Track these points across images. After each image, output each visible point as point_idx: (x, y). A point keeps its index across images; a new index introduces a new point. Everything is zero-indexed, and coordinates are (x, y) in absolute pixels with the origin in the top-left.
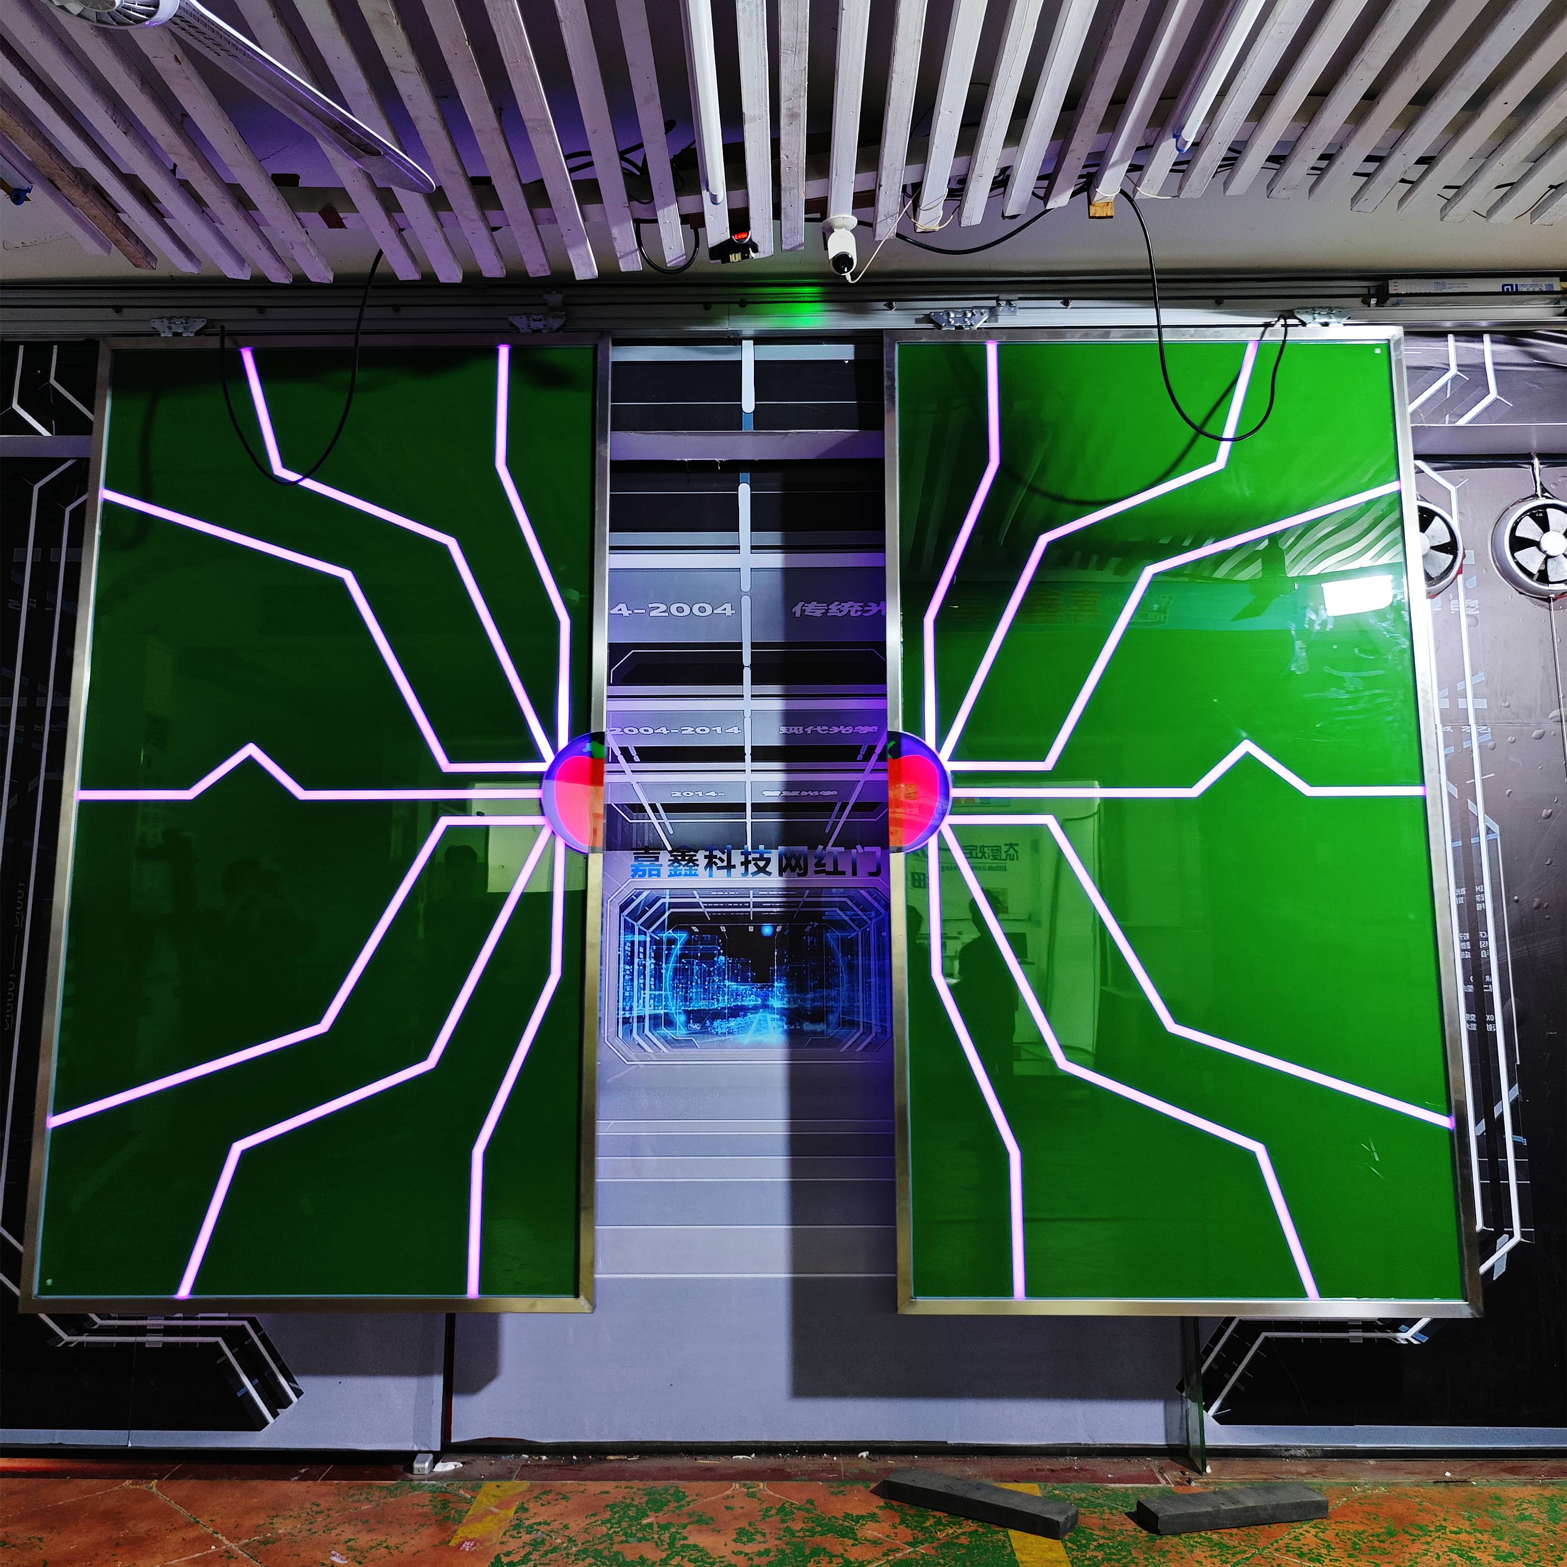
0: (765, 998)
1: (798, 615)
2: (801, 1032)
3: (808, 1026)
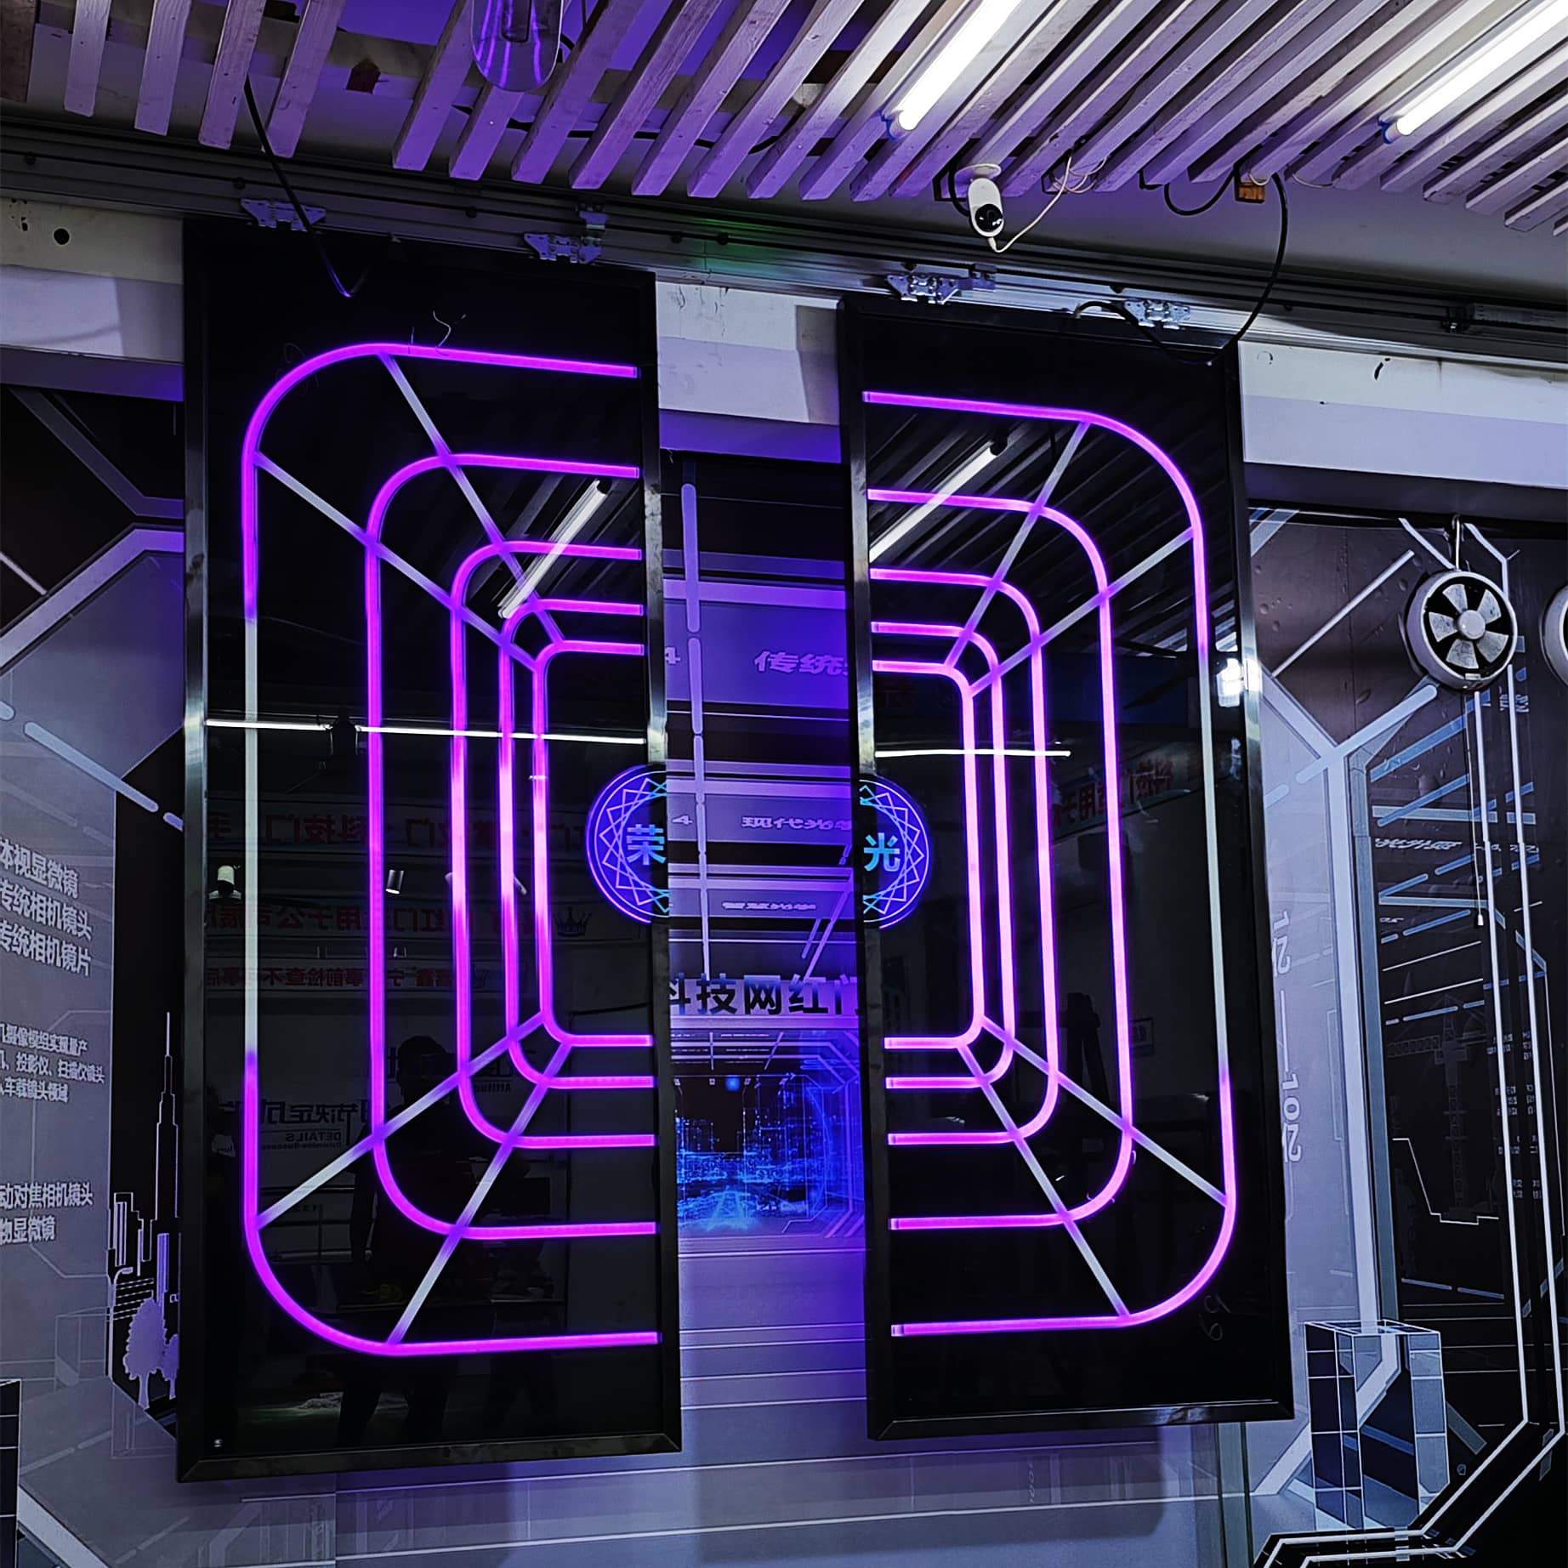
0: (732, 1172)
1: (762, 668)
2: (778, 1214)
3: (786, 1206)
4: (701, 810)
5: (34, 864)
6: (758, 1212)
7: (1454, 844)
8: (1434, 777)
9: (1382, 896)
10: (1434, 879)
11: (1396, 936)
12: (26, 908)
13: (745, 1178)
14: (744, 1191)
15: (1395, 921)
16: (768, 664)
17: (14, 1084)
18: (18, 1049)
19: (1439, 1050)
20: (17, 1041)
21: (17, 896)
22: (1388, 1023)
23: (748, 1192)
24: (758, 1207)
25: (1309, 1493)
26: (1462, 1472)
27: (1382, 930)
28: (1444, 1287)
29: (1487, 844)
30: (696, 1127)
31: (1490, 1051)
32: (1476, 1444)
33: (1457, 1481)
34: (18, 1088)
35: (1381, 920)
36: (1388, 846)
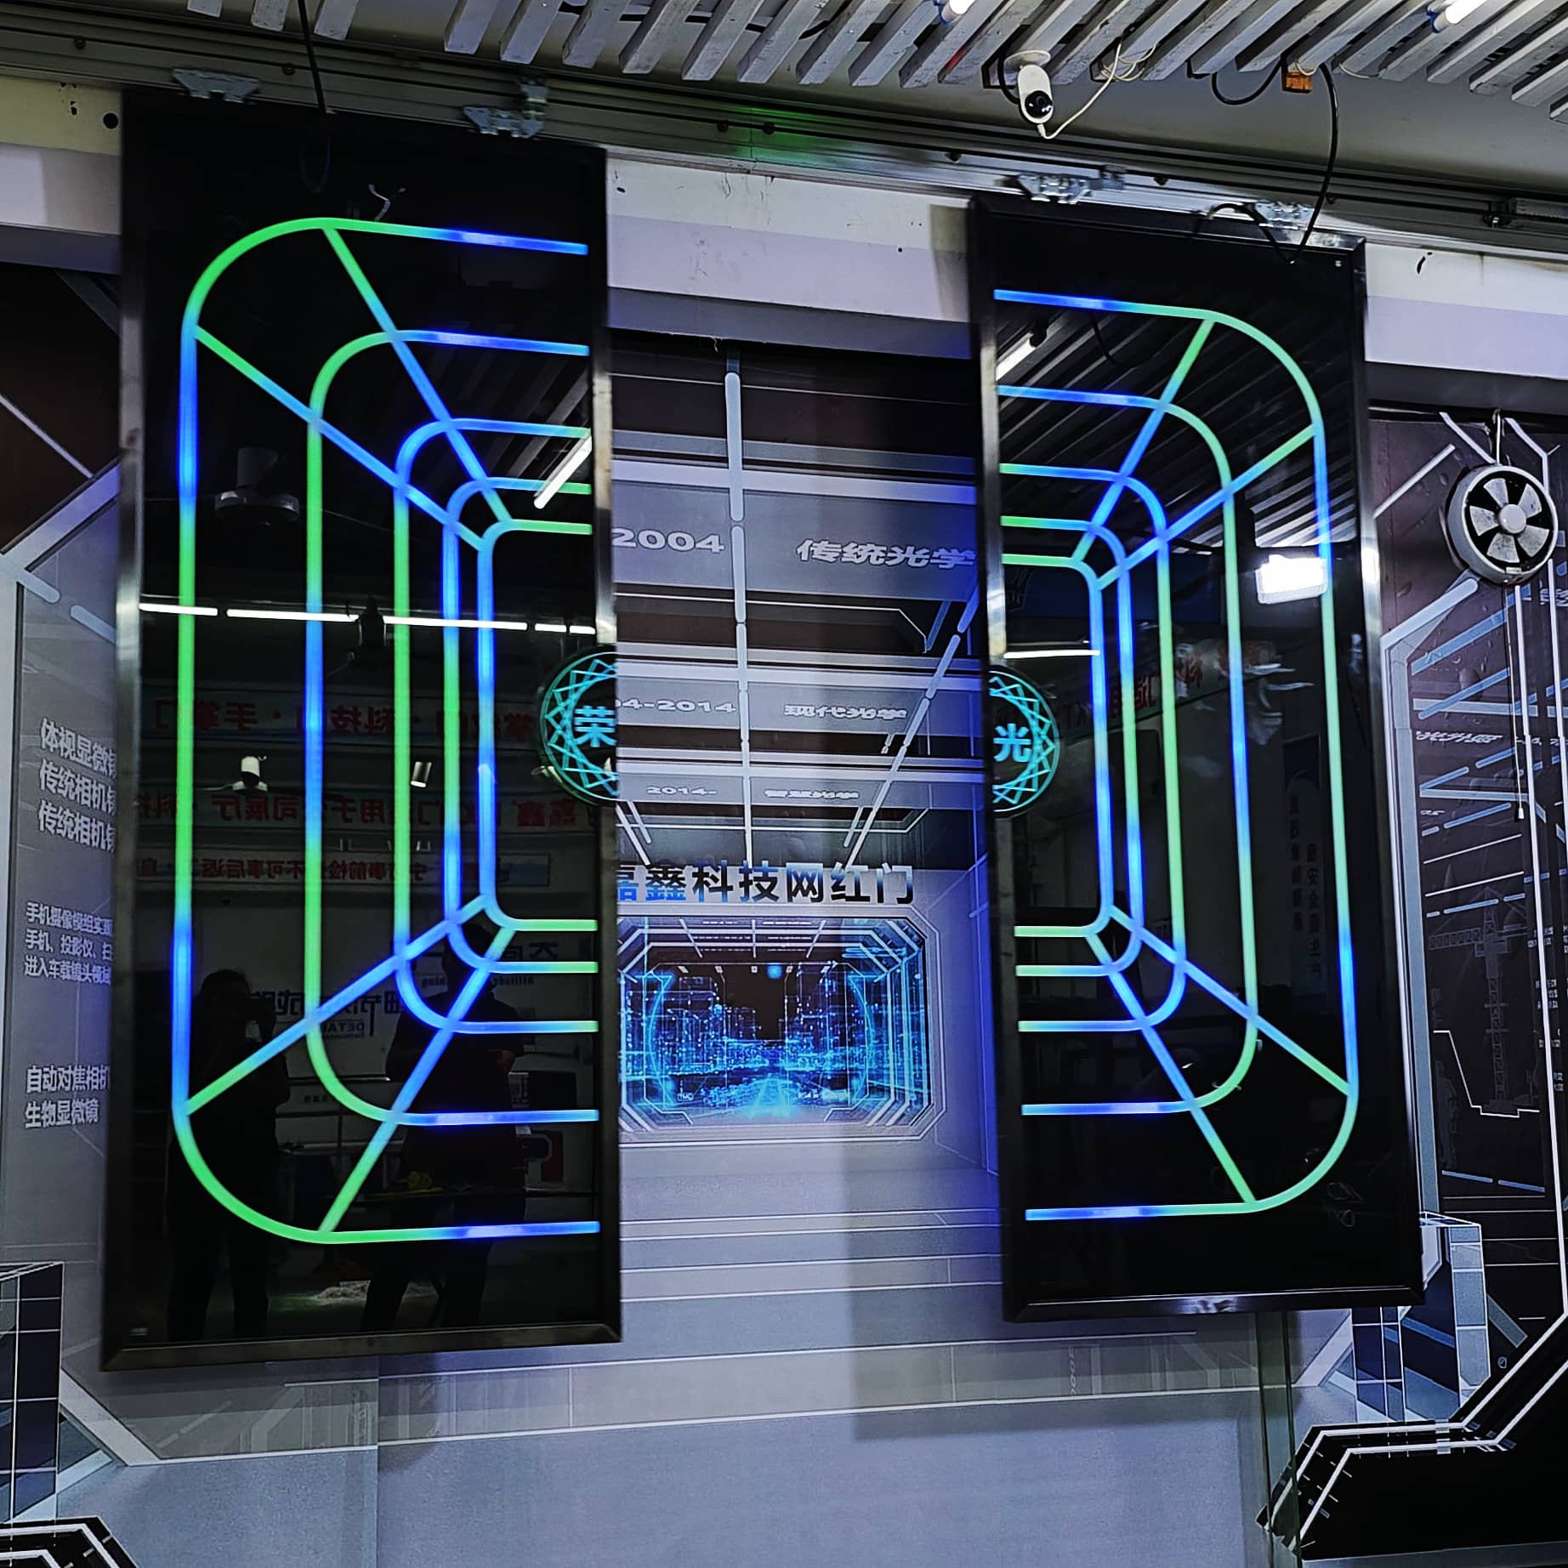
0: (774, 1060)
1: (804, 557)
2: (819, 1102)
3: (827, 1094)
4: (743, 697)
5: (79, 747)
6: (800, 1101)
7: (1495, 737)
8: (1475, 671)
9: (1423, 788)
10: (1474, 772)
11: (1437, 829)
12: (71, 791)
13: (786, 1065)
14: (786, 1078)
15: (1435, 813)
16: (811, 553)
17: (58, 966)
18: (61, 931)
19: (1480, 942)
20: (62, 923)
21: (62, 778)
22: (1429, 915)
23: (790, 1079)
24: (800, 1095)
25: (1350, 1386)
26: (1503, 1365)
27: (1423, 822)
28: (1485, 1179)
29: (1528, 737)
30: (738, 1014)
31: (1531, 944)
32: (1516, 1336)
33: (1497, 1374)
34: (62, 970)
35: (1422, 813)
36: (1428, 738)
